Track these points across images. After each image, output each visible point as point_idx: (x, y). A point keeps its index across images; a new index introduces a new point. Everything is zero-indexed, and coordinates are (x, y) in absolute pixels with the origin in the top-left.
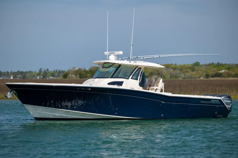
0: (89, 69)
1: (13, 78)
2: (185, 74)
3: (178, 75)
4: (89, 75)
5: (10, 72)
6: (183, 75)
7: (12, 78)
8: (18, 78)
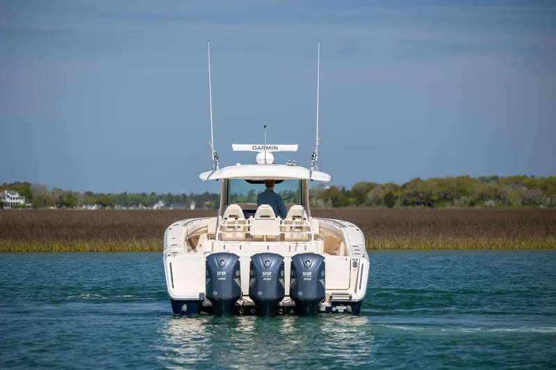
0: (353, 188)
1: (196, 207)
2: (553, 196)
3: (538, 198)
4: (352, 200)
5: (188, 194)
6: (549, 198)
7: (193, 207)
8: (206, 208)
